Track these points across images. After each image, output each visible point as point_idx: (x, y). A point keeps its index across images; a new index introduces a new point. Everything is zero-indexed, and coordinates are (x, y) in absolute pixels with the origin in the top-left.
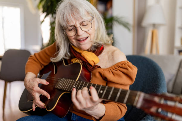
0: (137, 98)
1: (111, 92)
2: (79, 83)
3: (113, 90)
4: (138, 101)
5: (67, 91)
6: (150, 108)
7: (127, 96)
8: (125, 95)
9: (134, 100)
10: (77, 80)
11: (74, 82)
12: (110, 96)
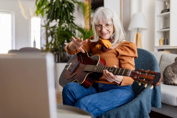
0: (128, 72)
1: (116, 70)
2: (98, 67)
3: (117, 69)
4: (128, 73)
5: (91, 72)
6: (134, 76)
7: (124, 72)
8: (123, 71)
9: (127, 73)
10: (97, 65)
11: (95, 67)
12: (115, 72)
